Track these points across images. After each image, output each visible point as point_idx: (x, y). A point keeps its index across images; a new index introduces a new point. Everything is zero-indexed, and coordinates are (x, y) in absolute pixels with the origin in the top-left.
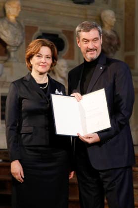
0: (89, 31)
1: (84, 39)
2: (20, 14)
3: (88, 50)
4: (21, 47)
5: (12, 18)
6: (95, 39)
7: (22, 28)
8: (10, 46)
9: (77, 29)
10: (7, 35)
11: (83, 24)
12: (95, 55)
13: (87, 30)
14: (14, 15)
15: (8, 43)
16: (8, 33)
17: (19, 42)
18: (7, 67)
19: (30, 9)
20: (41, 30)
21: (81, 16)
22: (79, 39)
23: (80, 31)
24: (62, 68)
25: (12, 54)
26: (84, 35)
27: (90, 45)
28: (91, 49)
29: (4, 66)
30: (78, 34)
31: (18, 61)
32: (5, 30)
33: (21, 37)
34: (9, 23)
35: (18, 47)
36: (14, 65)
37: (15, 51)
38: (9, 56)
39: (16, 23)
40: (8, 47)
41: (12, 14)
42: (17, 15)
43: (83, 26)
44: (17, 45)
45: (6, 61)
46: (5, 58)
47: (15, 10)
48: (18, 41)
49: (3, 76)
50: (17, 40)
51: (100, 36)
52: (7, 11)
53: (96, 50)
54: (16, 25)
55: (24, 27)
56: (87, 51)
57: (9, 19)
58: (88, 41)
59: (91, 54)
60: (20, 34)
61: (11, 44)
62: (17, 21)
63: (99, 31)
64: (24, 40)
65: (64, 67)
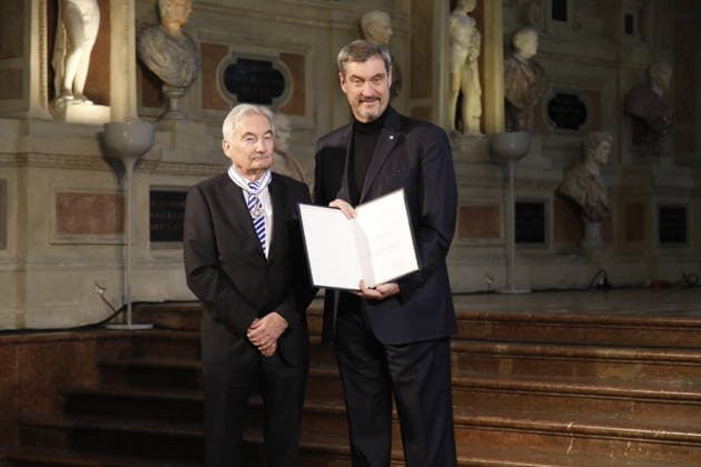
0: (364, 61)
1: (354, 76)
2: (191, 18)
3: (363, 98)
4: (193, 87)
5: (174, 27)
6: (376, 78)
7: (195, 49)
8: (169, 85)
9: (341, 55)
10: (162, 63)
11: (352, 47)
12: (376, 110)
13: (361, 58)
14: (178, 21)
15: (164, 80)
16: (165, 59)
17: (189, 78)
18: (162, 130)
19: (212, 8)
20: (234, 53)
21: (321, 24)
22: (344, 76)
23: (346, 60)
24: (279, 134)
25: (174, 104)
26: (353, 68)
27: (366, 89)
28: (369, 98)
29: (156, 129)
30: (342, 66)
31: (187, 118)
32: (160, 51)
33: (193, 68)
34: (168, 36)
35: (186, 88)
36: (178, 125)
37: (179, 97)
38: (168, 106)
39: (183, 38)
40: (165, 89)
41: (175, 18)
42: (183, 20)
43: (352, 49)
44: (185, 85)
45: (161, 117)
46: (160, 111)
47: (180, 10)
48: (186, 76)
49: (156, 148)
50: (184, 74)
51: (388, 70)
52: (163, 12)
53: (379, 99)
54: (181, 43)
55: (199, 46)
56: (361, 102)
57: (168, 29)
58: (362, 80)
59: (369, 107)
60: (191, 61)
61: (173, 81)
62: (184, 33)
63: (386, 61)
64: (200, 75)
65: (285, 131)
